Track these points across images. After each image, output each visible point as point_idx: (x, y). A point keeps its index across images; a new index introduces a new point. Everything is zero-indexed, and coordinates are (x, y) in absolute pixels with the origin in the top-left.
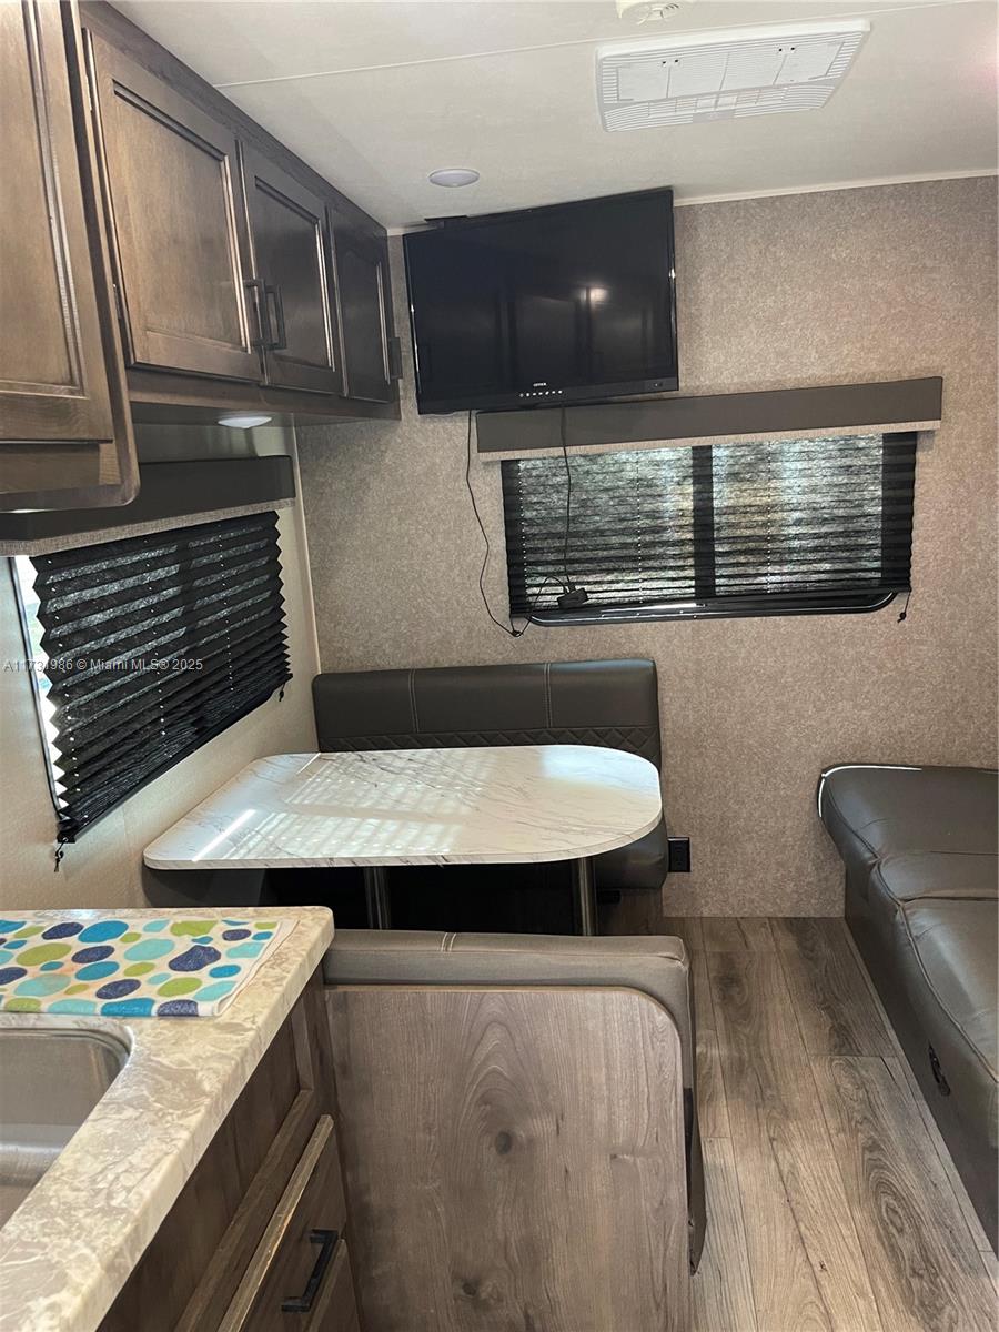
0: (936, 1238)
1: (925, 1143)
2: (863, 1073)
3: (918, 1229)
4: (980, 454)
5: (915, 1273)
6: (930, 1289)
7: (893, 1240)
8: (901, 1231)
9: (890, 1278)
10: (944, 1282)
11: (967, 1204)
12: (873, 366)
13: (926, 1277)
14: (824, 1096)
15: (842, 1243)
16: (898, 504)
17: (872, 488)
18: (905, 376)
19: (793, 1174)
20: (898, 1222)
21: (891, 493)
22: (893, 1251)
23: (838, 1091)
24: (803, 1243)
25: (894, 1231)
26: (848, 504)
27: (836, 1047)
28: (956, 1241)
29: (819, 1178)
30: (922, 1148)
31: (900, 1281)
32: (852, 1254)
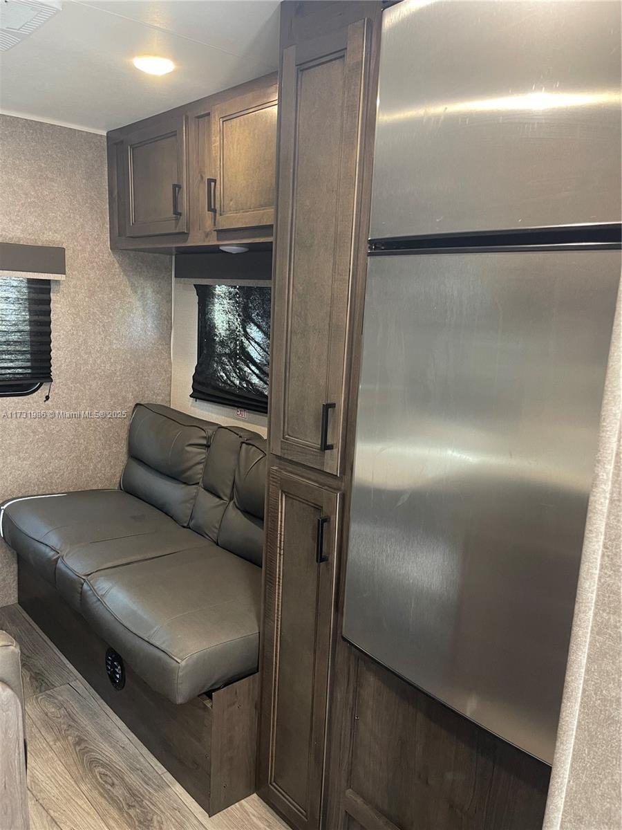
0: (134, 779)
1: (109, 725)
2: (60, 698)
3: (123, 779)
4: (87, 299)
5: (130, 806)
6: (142, 811)
7: (111, 793)
8: (113, 785)
9: (116, 817)
10: (148, 803)
11: (145, 751)
12: (19, 234)
13: (137, 806)
14: (39, 724)
15: (80, 810)
16: (40, 325)
17: (24, 314)
18: (40, 244)
19: (34, 782)
20: (110, 781)
21: (36, 318)
22: (113, 800)
23: (47, 715)
24: (56, 823)
25: (109, 787)
26: (8, 323)
27: (37, 688)
28: (145, 775)
29: (52, 776)
30: (109, 729)
31: (123, 816)
32: (89, 814)
